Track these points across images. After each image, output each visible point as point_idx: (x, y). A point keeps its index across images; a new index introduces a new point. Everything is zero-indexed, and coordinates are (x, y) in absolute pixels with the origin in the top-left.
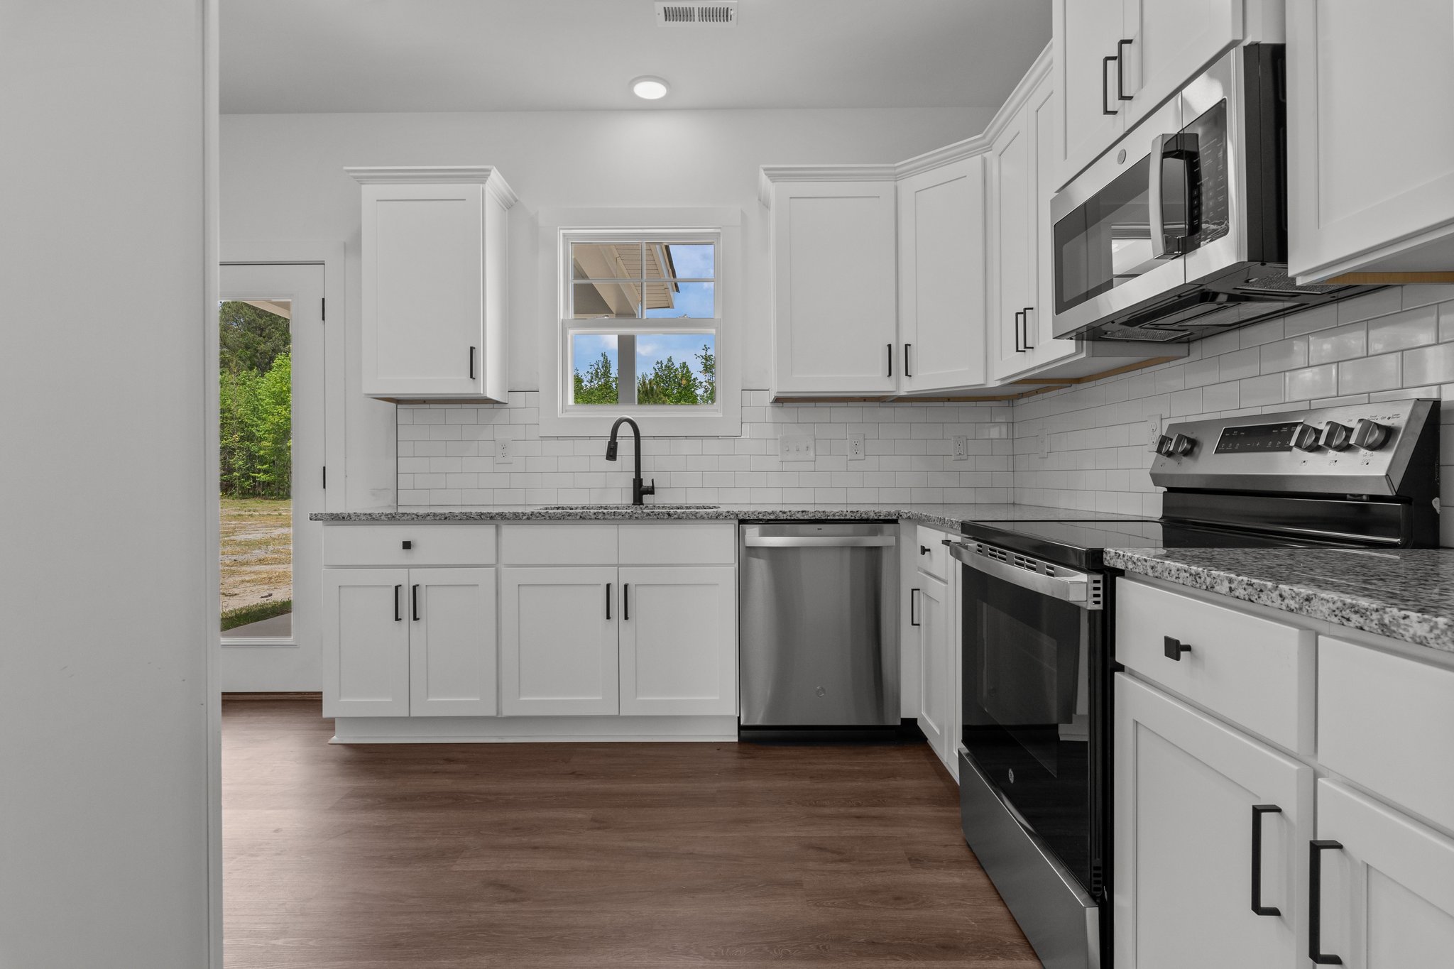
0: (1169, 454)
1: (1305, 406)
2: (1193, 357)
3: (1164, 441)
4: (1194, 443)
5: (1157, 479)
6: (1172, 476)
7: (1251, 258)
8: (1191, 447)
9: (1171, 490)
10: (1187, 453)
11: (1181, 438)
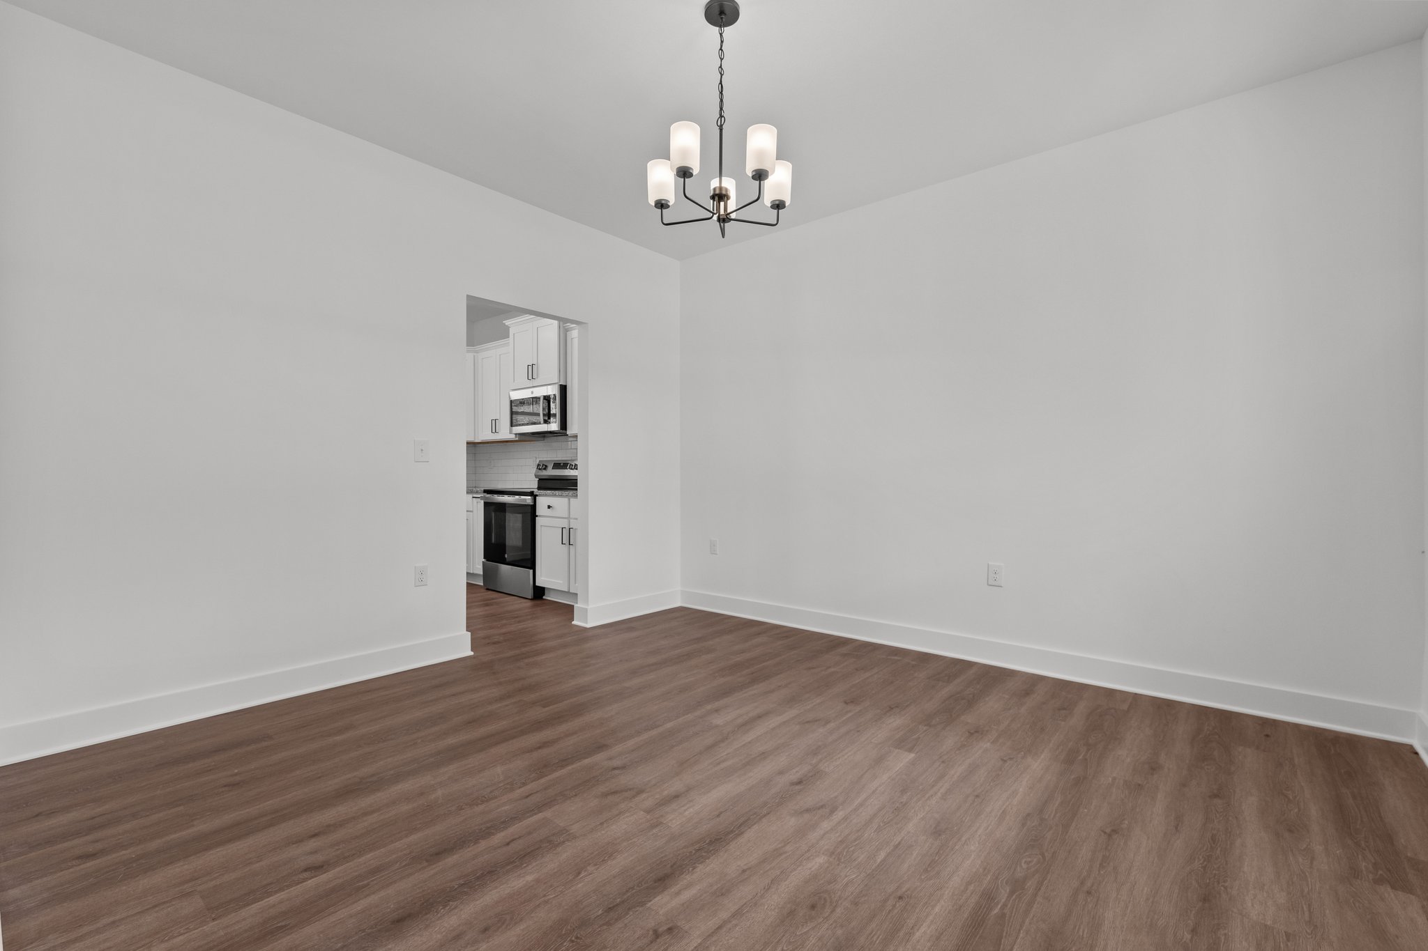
0: (540, 469)
1: (570, 459)
2: (545, 441)
3: (538, 465)
4: (546, 466)
5: (536, 476)
6: (540, 475)
7: (561, 429)
8: (545, 468)
9: (540, 479)
10: (545, 469)
11: (543, 465)
